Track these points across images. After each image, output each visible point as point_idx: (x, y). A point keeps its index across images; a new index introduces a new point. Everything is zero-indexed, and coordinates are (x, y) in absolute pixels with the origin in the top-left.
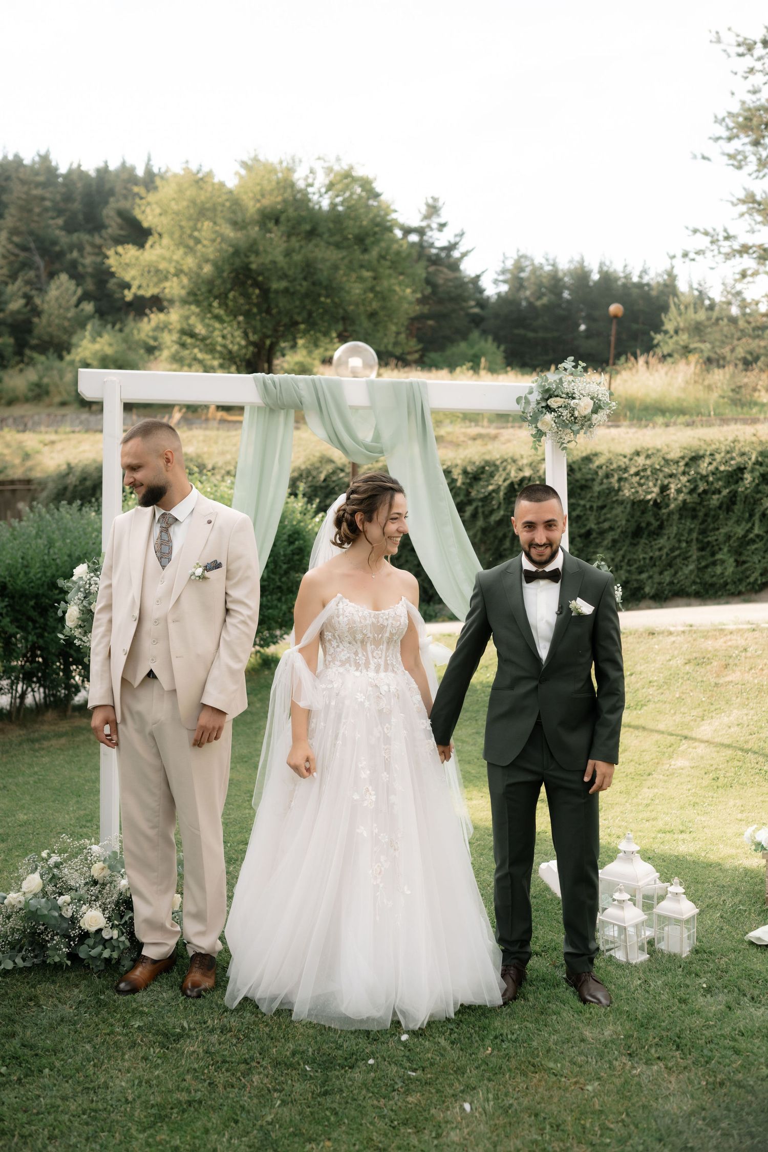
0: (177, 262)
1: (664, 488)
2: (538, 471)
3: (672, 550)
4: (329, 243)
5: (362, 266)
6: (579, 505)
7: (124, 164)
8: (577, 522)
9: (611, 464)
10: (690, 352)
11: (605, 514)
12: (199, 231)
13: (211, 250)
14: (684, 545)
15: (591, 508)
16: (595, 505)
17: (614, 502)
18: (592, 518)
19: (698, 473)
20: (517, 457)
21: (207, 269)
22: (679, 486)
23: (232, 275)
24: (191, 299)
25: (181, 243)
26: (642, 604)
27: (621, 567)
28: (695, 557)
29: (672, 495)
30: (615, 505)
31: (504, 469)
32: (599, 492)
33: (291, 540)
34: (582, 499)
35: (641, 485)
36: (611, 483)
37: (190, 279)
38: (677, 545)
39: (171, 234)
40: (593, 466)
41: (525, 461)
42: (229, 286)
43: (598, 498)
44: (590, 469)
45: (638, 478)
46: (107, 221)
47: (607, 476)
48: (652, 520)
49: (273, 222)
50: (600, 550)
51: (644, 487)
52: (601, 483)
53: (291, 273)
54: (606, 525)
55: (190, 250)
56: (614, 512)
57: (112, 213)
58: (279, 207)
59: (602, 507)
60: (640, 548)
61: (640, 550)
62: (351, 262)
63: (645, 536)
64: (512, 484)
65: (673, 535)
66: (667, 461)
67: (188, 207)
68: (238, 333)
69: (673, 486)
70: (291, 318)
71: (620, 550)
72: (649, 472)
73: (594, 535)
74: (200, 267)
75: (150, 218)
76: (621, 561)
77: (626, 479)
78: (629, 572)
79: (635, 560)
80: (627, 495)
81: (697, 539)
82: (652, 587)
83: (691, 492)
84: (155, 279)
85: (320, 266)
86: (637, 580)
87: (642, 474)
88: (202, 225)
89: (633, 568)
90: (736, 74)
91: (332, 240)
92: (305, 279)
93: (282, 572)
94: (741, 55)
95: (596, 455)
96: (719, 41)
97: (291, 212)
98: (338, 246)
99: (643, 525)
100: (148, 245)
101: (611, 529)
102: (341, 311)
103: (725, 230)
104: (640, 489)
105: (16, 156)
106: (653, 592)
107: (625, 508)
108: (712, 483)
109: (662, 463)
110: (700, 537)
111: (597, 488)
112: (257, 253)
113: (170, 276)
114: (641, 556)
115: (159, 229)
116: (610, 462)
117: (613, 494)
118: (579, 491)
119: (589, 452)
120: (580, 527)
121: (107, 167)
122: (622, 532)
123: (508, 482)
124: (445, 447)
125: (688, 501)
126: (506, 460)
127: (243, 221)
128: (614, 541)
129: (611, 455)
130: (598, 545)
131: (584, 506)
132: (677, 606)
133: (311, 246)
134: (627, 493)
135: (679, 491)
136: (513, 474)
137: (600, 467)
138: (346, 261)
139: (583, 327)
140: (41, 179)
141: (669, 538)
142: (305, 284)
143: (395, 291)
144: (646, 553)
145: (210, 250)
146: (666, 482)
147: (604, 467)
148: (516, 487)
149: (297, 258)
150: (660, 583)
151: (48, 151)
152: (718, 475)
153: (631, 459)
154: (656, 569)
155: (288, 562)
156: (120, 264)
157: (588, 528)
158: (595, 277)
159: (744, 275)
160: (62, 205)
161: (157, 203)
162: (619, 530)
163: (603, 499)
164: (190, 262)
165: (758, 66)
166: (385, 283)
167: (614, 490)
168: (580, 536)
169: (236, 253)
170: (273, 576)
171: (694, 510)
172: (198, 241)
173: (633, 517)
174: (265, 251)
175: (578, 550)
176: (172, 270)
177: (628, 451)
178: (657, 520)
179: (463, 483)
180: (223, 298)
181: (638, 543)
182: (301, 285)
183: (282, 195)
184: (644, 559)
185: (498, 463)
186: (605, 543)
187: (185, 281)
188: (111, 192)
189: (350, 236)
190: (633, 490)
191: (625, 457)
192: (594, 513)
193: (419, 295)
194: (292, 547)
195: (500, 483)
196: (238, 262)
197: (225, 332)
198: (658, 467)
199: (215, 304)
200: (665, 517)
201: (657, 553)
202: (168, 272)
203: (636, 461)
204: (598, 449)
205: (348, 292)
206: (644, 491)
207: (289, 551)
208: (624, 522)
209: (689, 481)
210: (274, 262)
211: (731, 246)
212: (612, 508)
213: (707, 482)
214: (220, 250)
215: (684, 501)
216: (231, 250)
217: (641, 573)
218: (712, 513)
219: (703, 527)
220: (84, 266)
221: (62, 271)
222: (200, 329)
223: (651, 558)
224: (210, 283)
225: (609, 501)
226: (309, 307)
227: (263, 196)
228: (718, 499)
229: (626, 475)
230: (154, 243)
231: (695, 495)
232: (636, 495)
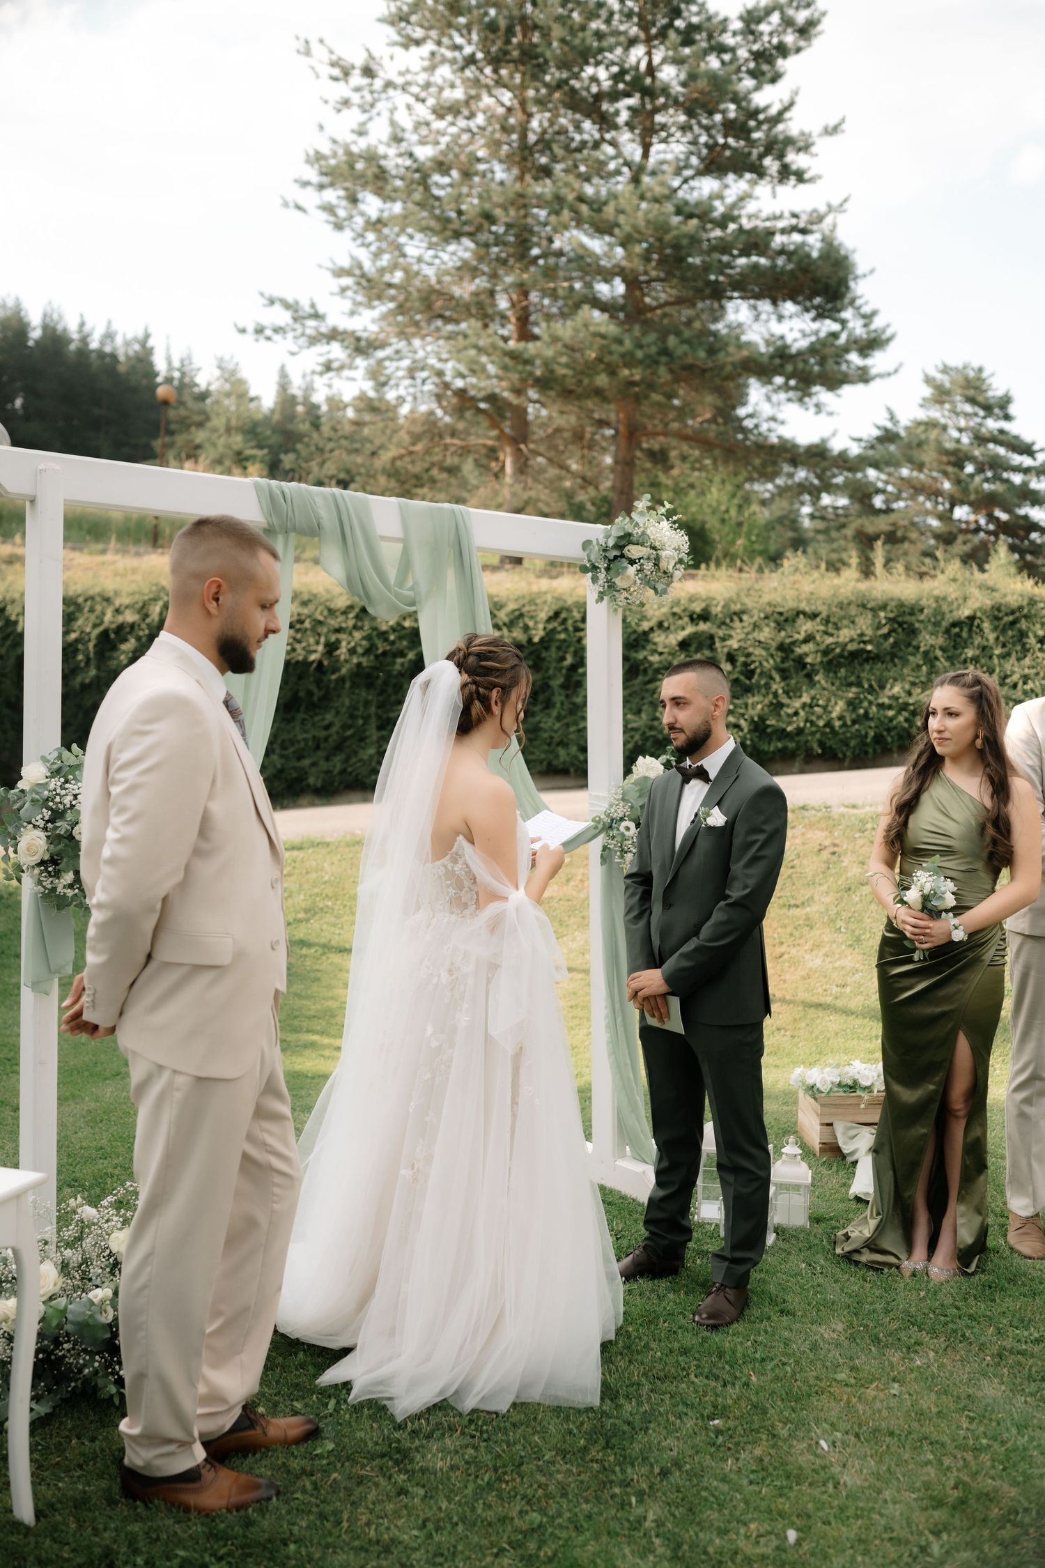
1: (331, 648)
3: (345, 727)
10: (247, 459)
14: (360, 722)
19: (375, 629)
20: (109, 593)
22: (353, 644)
26: (303, 801)
27: (274, 751)
28: (375, 738)
29: (342, 657)
31: (92, 610)
35: (299, 642)
38: (350, 722)
41: (126, 601)
48: (315, 689)
51: (304, 644)
60: (297, 725)
61: (297, 728)
63: (302, 709)
64: (105, 633)
65: (344, 710)
66: (331, 612)
69: (344, 644)
72: (307, 624)
78: (282, 756)
79: (293, 742)
81: (376, 714)
82: (317, 778)
83: (367, 652)
86: (294, 768)
87: (298, 626)
89: (290, 752)
90: (326, 102)
94: (335, 79)
96: (308, 53)
99: (302, 694)
103: (313, 306)
104: (298, 646)
106: (319, 784)
108: (393, 643)
109: (326, 613)
110: (380, 712)
114: (300, 737)
123: (98, 631)
125: (365, 664)
126: (92, 598)
132: (350, 802)
135: (352, 651)
136: (108, 617)
139: (18, 403)
141: (338, 713)
144: (306, 732)
146: (333, 638)
148: (112, 636)
150: (328, 772)
152: (404, 632)
154: (321, 753)
158: (36, 334)
159: (328, 367)
165: (355, 98)
171: (369, 676)
178: (319, 688)
181: (293, 718)
184: (305, 740)
185: (80, 600)
190: (289, 648)
195: (88, 630)
198: (321, 618)
200: (332, 685)
201: (323, 734)
206: (304, 648)
209: (364, 638)
211: (316, 328)
213: (386, 640)
215: (359, 665)
217: (299, 758)
218: (394, 681)
219: (381, 698)
223: (314, 737)
228: (402, 664)
231: (372, 657)
232: (293, 655)
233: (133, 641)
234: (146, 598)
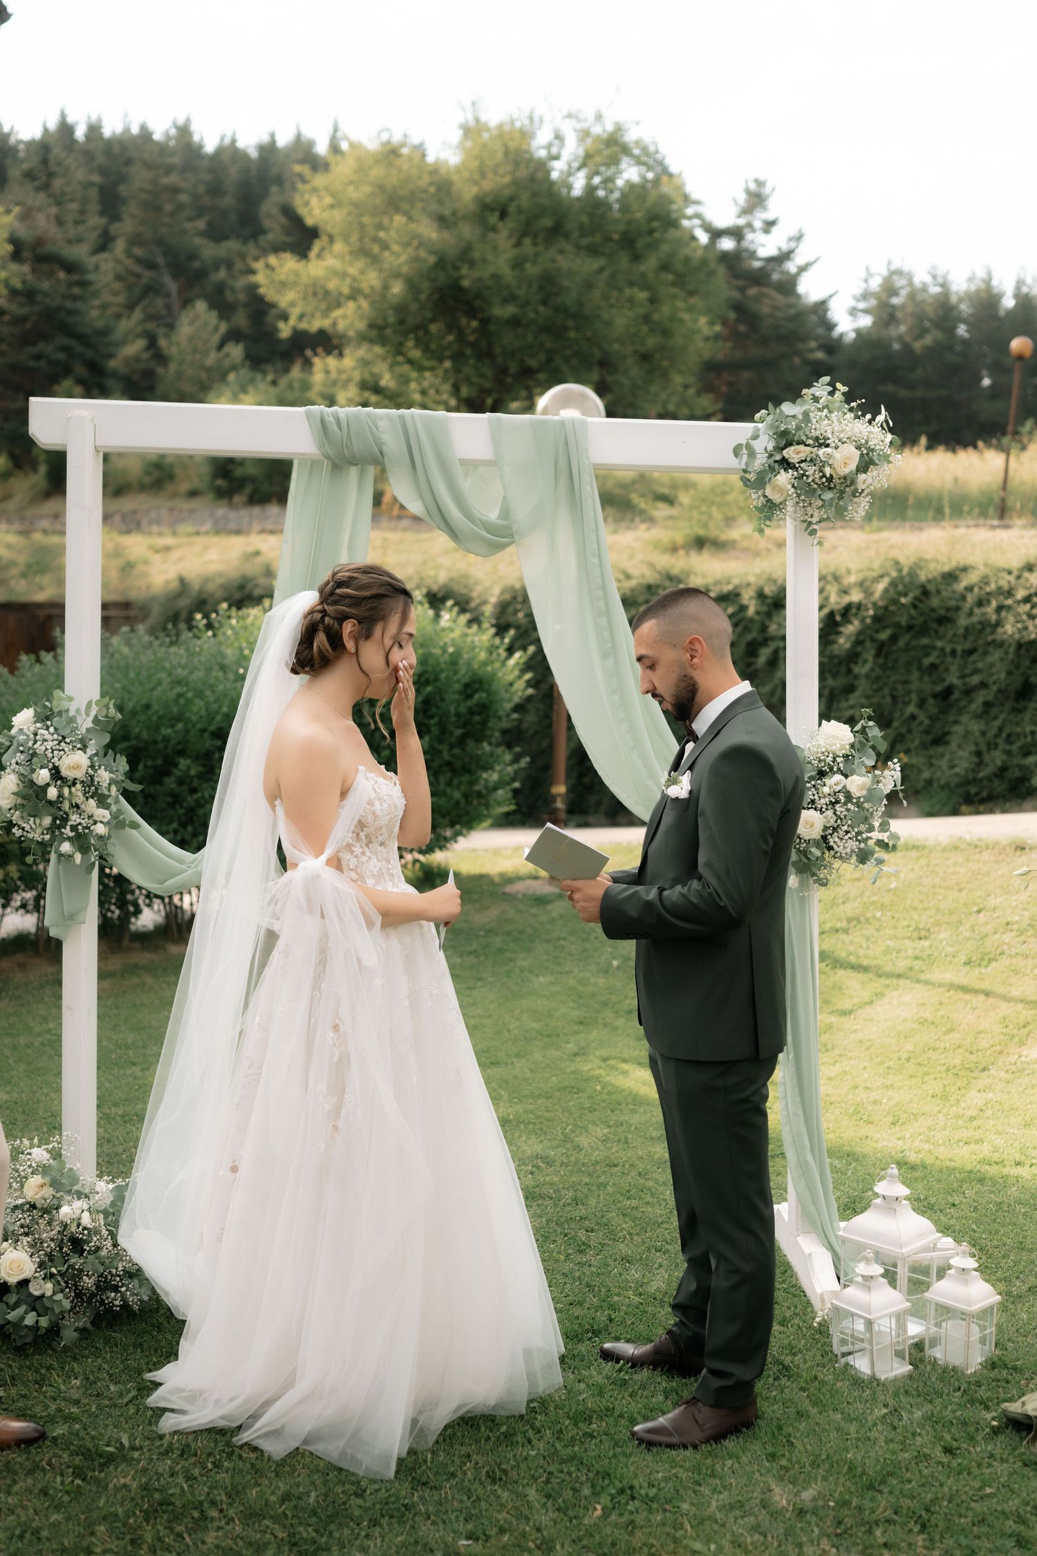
0: (354, 279)
2: (872, 594)
4: (578, 247)
5: (632, 284)
6: (934, 648)
7: (298, 136)
8: (930, 674)
9: (987, 584)
11: (975, 662)
12: (386, 229)
13: (403, 258)
15: (953, 652)
16: (959, 649)
17: (989, 644)
18: (954, 669)
20: (842, 571)
21: (397, 288)
23: (436, 296)
24: (374, 333)
25: (363, 252)
26: (1027, 804)
27: (996, 745)
30: (991, 649)
32: (967, 629)
33: (469, 692)
34: (940, 638)
36: (984, 614)
37: (372, 304)
39: (346, 238)
40: (960, 586)
41: (852, 579)
42: (429, 315)
43: (965, 637)
44: (954, 592)
45: (1028, 606)
46: (267, 223)
47: (980, 603)
49: (497, 214)
50: (965, 718)
51: (1036, 620)
52: (971, 614)
53: (521, 292)
54: (975, 680)
55: (375, 260)
56: (989, 659)
57: (275, 211)
58: (507, 192)
59: (971, 652)
60: (1028, 717)
61: (1027, 719)
62: (613, 275)
63: (1035, 698)
64: (831, 615)
67: (373, 194)
68: (447, 387)
70: (522, 361)
71: (995, 718)
73: (956, 695)
74: (386, 287)
75: (316, 212)
76: (996, 736)
77: (1009, 608)
78: (1009, 753)
79: (1018, 735)
80: (1010, 632)
84: (323, 306)
85: (565, 283)
86: (1021, 767)
87: (1035, 599)
88: (391, 221)
89: (1015, 748)
91: (584, 242)
92: (544, 302)
93: (453, 740)
95: (965, 569)
97: (525, 200)
98: (593, 251)
100: (313, 254)
101: (983, 685)
102: (597, 353)
104: (1031, 624)
105: (143, 128)
107: (1006, 653)
111: (963, 621)
112: (472, 264)
113: (342, 299)
114: (1028, 729)
115: (329, 229)
116: (985, 581)
117: (988, 630)
118: (935, 626)
119: (954, 564)
120: (934, 683)
121: (273, 142)
122: (1000, 691)
123: (826, 611)
124: (738, 558)
127: (454, 213)
128: (988, 705)
129: (988, 571)
130: (960, 711)
131: (942, 649)
133: (552, 252)
134: (1009, 629)
136: (833, 598)
137: (969, 589)
138: (606, 275)
139: (985, 382)
140: (176, 160)
142: (541, 309)
143: (681, 321)
144: (1035, 724)
145: (399, 258)
147: (976, 590)
148: (838, 618)
149: (532, 270)
151: (188, 121)
153: (1019, 577)
155: (465, 725)
156: (273, 281)
157: (947, 683)
160: (207, 201)
161: (326, 189)
162: (994, 688)
163: (971, 638)
164: (372, 279)
166: (666, 310)
167: (990, 625)
168: (935, 696)
169: (441, 263)
170: (439, 747)
172: (385, 246)
173: (1017, 667)
174: (484, 260)
175: (930, 718)
176: (346, 290)
177: (1016, 563)
179: (758, 613)
180: (419, 330)
181: (1024, 709)
182: (536, 312)
183: (512, 173)
186: (973, 706)
187: (365, 304)
188: (279, 180)
189: (616, 237)
190: (1020, 625)
191: (1010, 573)
192: (958, 661)
193: (718, 328)
194: (470, 703)
196: (442, 278)
197: (426, 384)
199: (411, 343)
202: (340, 294)
203: (1027, 580)
204: (970, 560)
205: (609, 324)
206: (1036, 627)
207: (463, 709)
208: (1003, 676)
210: (496, 277)
212: (985, 654)
214: (416, 259)
216: (432, 259)
220: (233, 291)
221: (198, 297)
222: (387, 381)
224: (401, 309)
225: (981, 642)
226: (548, 345)
227: (483, 175)
229: (1009, 602)
230: (323, 249)
232: (1025, 633)
233: (856, 623)
234: (875, 574)
